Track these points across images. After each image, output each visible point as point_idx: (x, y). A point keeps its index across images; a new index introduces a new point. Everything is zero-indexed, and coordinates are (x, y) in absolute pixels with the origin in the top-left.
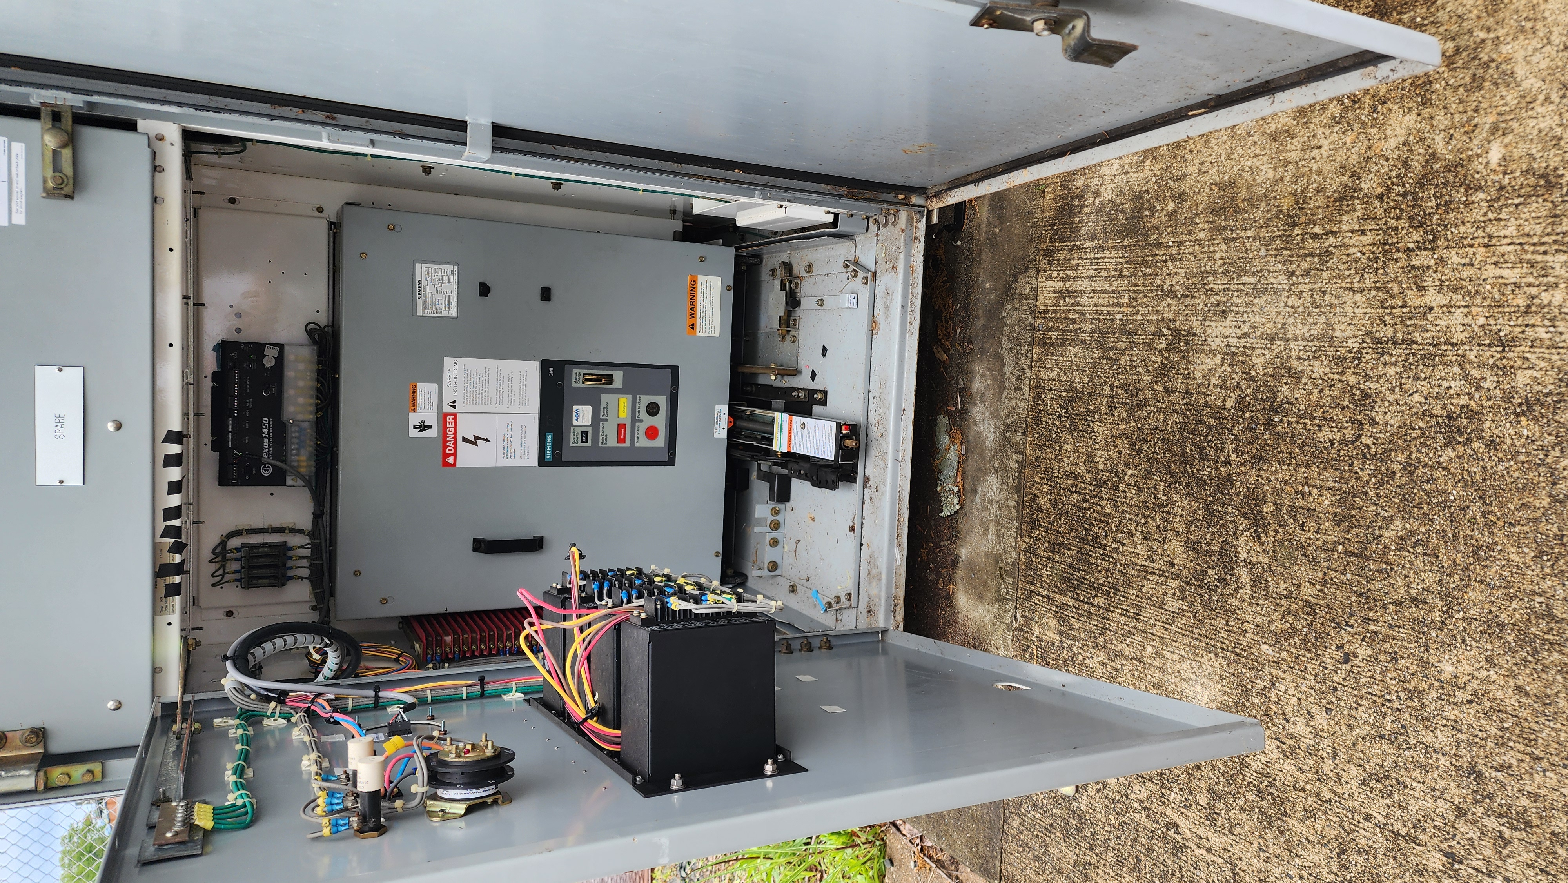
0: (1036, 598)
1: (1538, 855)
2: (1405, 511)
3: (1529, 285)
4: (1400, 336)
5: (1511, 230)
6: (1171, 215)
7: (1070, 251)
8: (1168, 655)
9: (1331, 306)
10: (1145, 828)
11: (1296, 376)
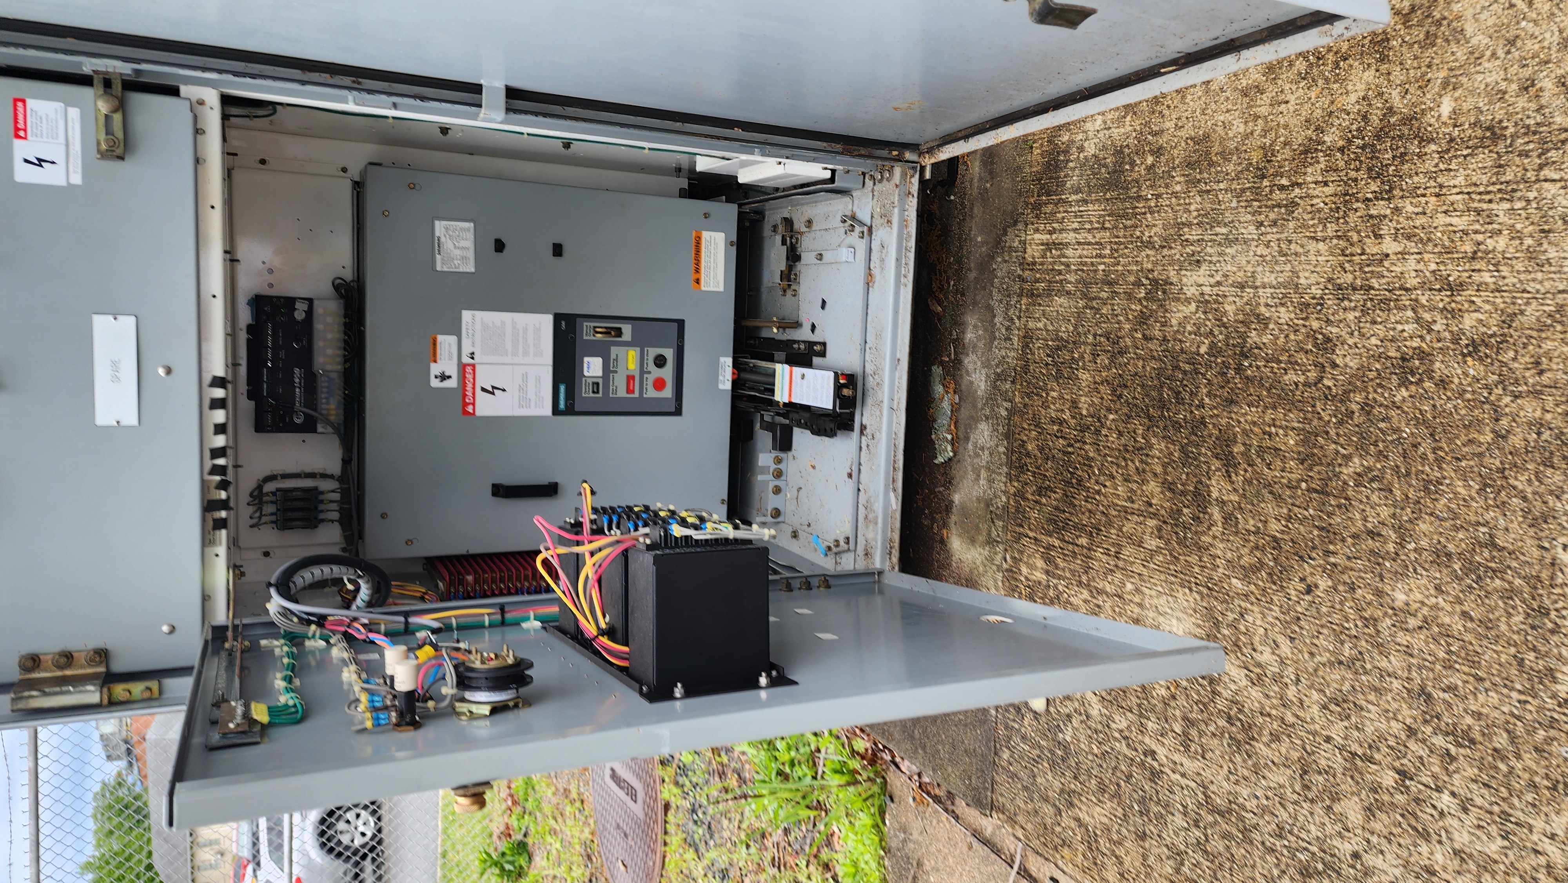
0: (1025, 540)
1: (1480, 770)
2: (1362, 449)
3: (1476, 232)
4: (1359, 282)
5: (1460, 180)
6: (1150, 168)
7: (1056, 204)
8: (1146, 591)
9: (1296, 254)
10: (1125, 756)
11: (1264, 322)
